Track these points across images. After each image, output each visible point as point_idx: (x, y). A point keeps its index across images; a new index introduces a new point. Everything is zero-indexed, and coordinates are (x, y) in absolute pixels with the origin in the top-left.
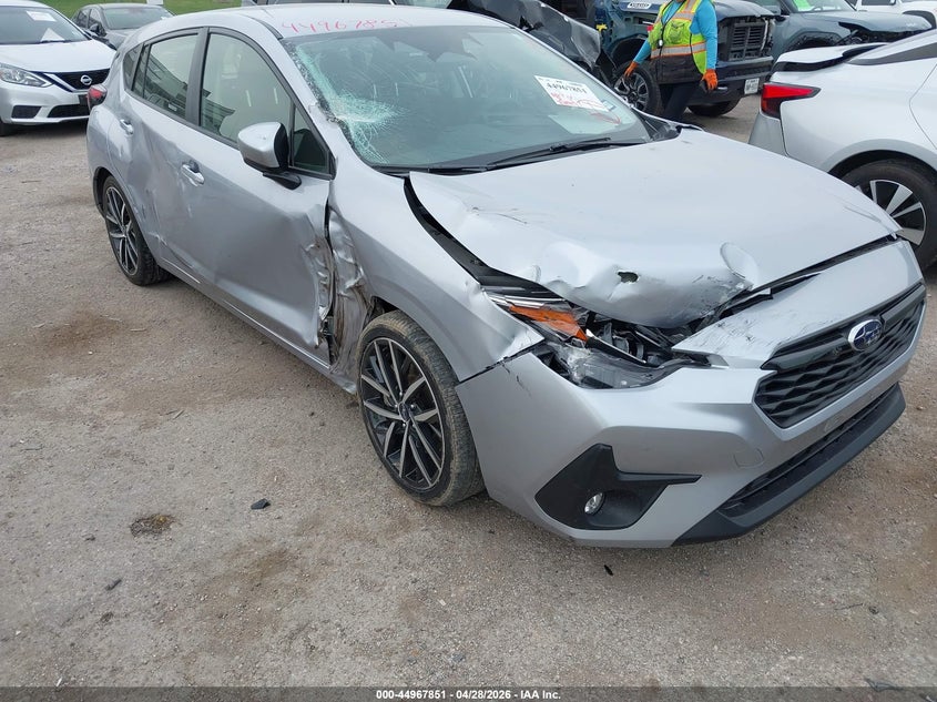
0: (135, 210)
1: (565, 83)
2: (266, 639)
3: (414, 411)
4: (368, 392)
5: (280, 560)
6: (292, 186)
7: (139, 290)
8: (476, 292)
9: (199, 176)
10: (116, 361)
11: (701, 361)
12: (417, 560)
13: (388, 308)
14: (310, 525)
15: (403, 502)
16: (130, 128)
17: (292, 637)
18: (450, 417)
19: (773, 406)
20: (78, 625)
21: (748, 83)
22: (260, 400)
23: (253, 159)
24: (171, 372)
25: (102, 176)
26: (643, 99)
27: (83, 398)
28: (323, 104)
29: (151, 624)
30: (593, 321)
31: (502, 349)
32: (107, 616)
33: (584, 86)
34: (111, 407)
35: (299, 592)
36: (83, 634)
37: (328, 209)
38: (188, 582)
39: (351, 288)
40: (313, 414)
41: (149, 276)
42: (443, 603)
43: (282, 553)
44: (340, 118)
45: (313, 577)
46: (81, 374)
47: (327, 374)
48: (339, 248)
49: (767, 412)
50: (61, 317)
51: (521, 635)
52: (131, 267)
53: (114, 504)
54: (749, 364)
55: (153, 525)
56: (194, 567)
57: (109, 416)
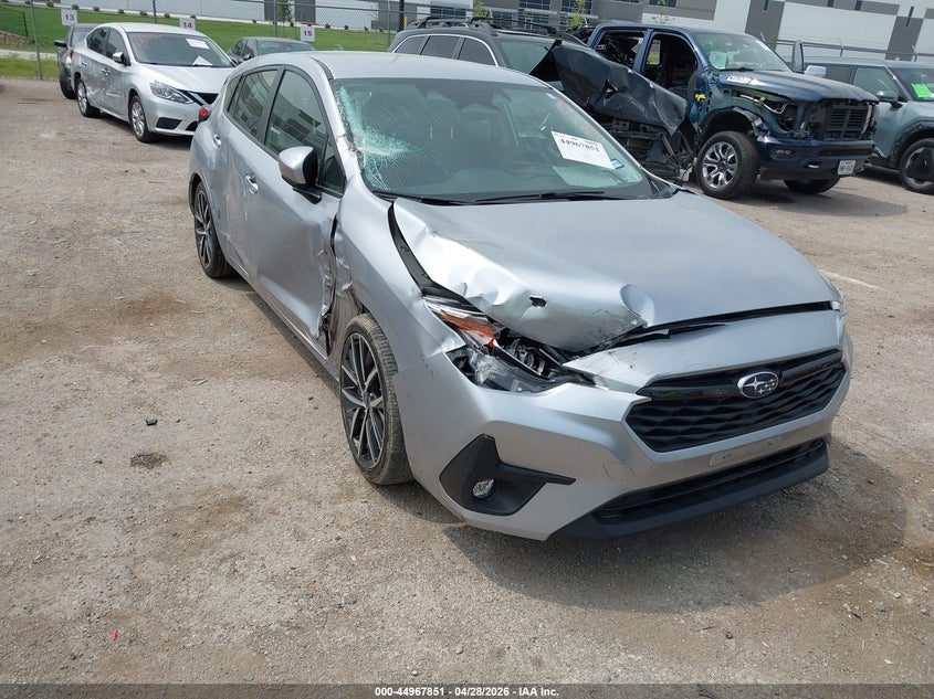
0: (214, 212)
1: (580, 140)
2: (202, 558)
3: (373, 398)
4: (347, 382)
5: (238, 503)
6: (315, 201)
7: (210, 281)
8: (418, 299)
9: (255, 186)
10: (171, 334)
11: (588, 380)
12: (348, 523)
13: (364, 310)
14: (273, 482)
15: (356, 478)
16: (219, 142)
17: (223, 560)
18: (389, 404)
19: (646, 429)
20: (66, 521)
21: (842, 163)
22: (273, 382)
23: (288, 176)
24: (211, 349)
25: (196, 181)
26: (732, 169)
27: (133, 359)
28: (350, 136)
29: (120, 531)
30: (506, 337)
31: (433, 349)
32: (90, 520)
33: (599, 146)
34: (151, 369)
35: (243, 529)
36: (69, 528)
37: (335, 222)
38: (159, 506)
39: (345, 290)
40: (311, 399)
41: (219, 270)
42: (354, 558)
43: (241, 499)
44: (359, 149)
45: (258, 521)
46: (138, 340)
47: (324, 364)
48: (341, 256)
49: (639, 434)
50: (139, 293)
51: (407, 594)
52: (207, 261)
53: (126, 440)
54: (626, 388)
55: (149, 460)
56: (170, 496)
57: (148, 375)
